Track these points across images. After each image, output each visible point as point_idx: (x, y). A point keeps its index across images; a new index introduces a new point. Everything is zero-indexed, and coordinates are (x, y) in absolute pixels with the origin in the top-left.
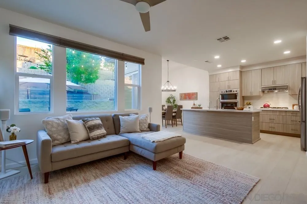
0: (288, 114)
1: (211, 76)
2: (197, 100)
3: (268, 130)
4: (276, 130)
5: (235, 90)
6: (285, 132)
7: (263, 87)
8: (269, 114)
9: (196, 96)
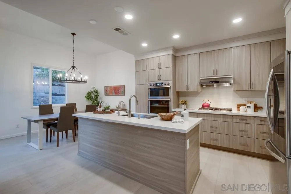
0: (235, 120)
1: (138, 62)
2: (124, 95)
3: (208, 143)
4: (220, 145)
5: (167, 82)
6: (231, 147)
7: (201, 79)
8: (210, 118)
9: (122, 90)
